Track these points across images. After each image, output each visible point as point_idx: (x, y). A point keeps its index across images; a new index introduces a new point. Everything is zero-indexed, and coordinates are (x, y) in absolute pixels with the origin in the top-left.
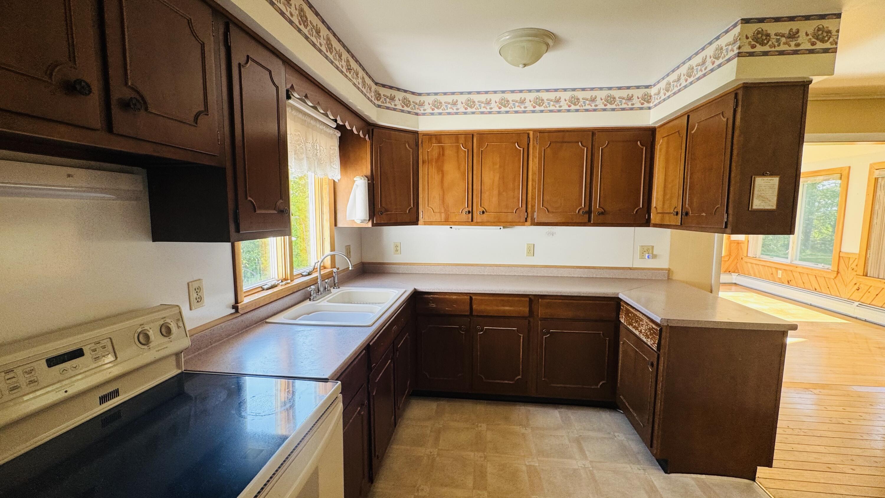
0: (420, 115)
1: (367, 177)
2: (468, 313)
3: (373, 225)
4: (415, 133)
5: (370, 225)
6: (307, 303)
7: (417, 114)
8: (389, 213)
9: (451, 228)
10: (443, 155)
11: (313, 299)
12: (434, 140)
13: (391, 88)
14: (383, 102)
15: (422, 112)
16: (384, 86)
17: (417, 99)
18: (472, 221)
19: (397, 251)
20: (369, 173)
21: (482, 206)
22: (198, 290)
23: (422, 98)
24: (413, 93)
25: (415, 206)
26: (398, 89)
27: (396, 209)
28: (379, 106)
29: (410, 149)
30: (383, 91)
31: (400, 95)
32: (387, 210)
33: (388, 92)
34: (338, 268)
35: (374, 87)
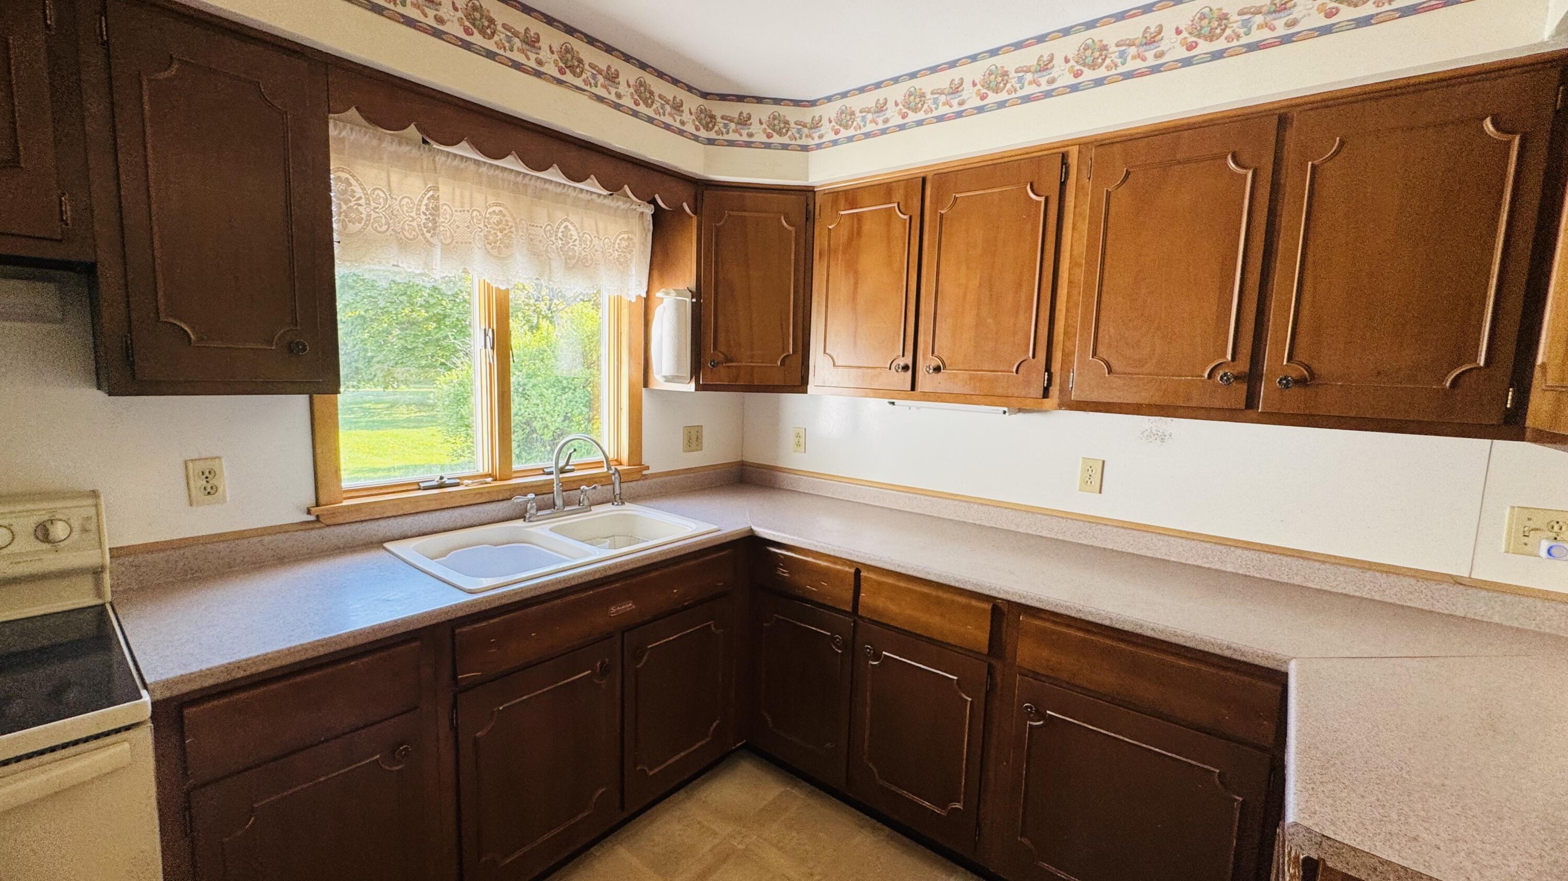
0: (812, 150)
1: (691, 291)
2: (849, 609)
3: (699, 388)
4: (807, 193)
5: (691, 387)
6: (519, 523)
7: (805, 148)
8: (734, 364)
9: (893, 403)
10: (859, 234)
11: (530, 517)
12: (842, 202)
13: (740, 98)
14: (719, 132)
15: (817, 141)
16: (723, 97)
17: (807, 115)
18: (913, 388)
19: (798, 444)
20: (692, 284)
21: (936, 353)
22: (208, 475)
23: (816, 111)
24: (797, 103)
25: (800, 353)
26: (760, 100)
27: (752, 357)
28: (711, 142)
29: (790, 228)
30: (719, 109)
31: (762, 112)
32: (728, 360)
33: (734, 109)
34: (647, 468)
35: (692, 103)
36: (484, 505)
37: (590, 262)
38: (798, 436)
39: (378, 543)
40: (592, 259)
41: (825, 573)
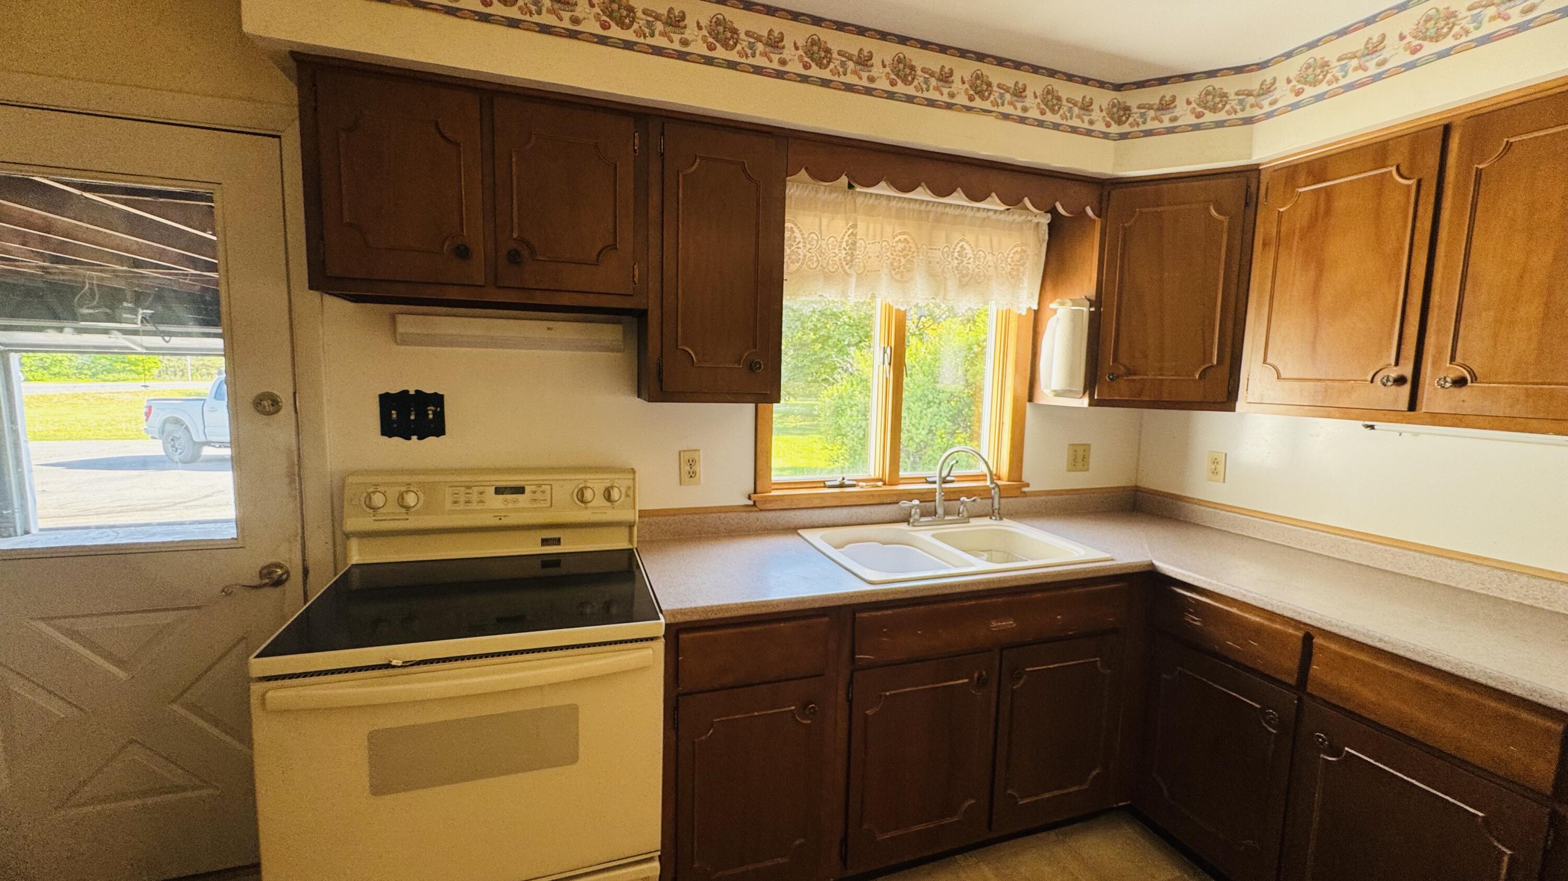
0: (1259, 120)
1: (1089, 300)
2: (1292, 681)
3: (1093, 403)
4: (1251, 173)
5: (1084, 402)
6: (903, 526)
7: (1249, 121)
8: (1136, 377)
9: (1372, 427)
10: (1328, 212)
11: (913, 522)
12: (1302, 178)
13: (1163, 81)
14: (1134, 124)
15: (1267, 109)
16: (1141, 85)
17: (1253, 81)
18: (1413, 405)
19: (1215, 472)
20: (1091, 291)
21: (1458, 359)
22: (692, 462)
23: (1267, 75)
24: (1239, 70)
25: (1227, 362)
26: (1188, 77)
27: (1161, 369)
28: (1123, 136)
29: (1221, 217)
30: (1133, 99)
31: (1194, 89)
32: (1130, 372)
33: (1152, 96)
34: (1028, 485)
35: (1104, 98)
36: (875, 507)
37: (982, 279)
38: (1215, 461)
39: (793, 530)
40: (985, 276)
41: (1258, 631)
